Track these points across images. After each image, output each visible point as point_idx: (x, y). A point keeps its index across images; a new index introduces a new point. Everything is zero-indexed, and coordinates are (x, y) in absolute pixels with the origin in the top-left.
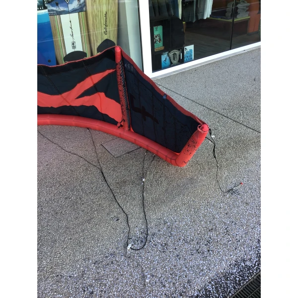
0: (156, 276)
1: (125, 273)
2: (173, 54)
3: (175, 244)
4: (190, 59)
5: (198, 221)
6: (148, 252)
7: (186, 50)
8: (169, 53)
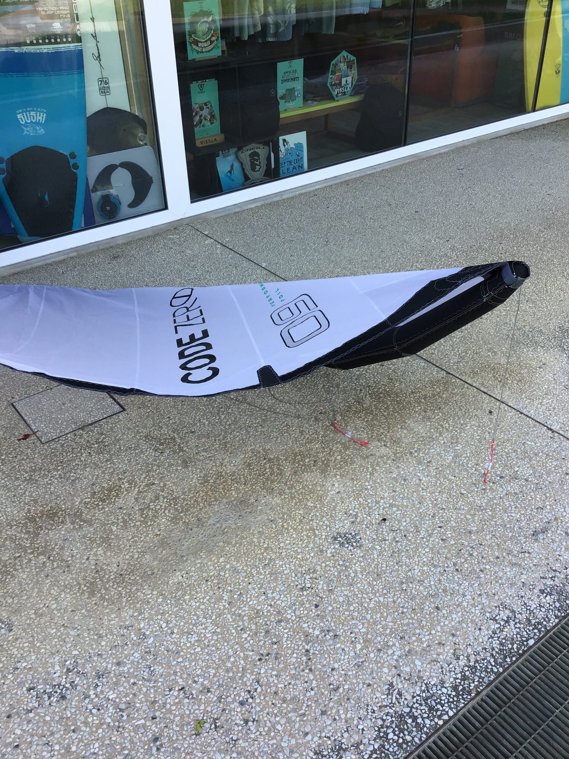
2: (250, 155)
3: (154, 702)
4: (297, 169)
5: (233, 631)
6: (74, 731)
7: (284, 145)
8: (240, 153)
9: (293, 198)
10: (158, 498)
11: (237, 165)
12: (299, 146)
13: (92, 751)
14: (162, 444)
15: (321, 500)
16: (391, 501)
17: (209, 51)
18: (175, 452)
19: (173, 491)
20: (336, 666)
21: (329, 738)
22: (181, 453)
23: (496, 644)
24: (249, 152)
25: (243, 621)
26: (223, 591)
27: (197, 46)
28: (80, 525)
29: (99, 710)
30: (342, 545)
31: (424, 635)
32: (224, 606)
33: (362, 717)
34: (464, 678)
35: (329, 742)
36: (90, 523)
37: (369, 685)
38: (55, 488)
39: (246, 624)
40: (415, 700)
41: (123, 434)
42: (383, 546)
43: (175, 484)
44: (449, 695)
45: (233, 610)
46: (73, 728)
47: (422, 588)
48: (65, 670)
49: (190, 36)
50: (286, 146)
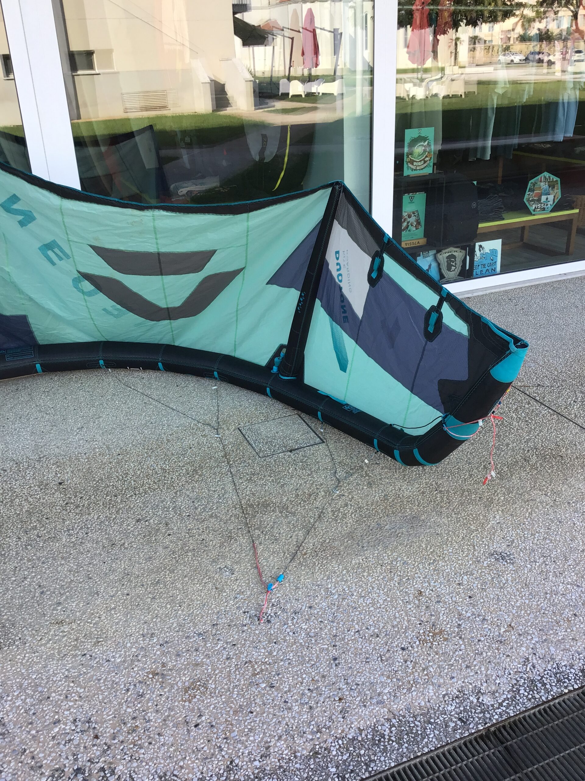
2: (447, 258)
3: (335, 636)
4: (490, 271)
5: (400, 602)
6: (275, 643)
7: (480, 251)
8: (438, 255)
9: (483, 295)
10: (346, 505)
11: (434, 265)
12: (494, 252)
13: (288, 657)
14: (352, 469)
15: (482, 526)
16: (545, 536)
17: (422, 169)
18: (362, 476)
19: (359, 502)
20: (482, 639)
21: (471, 684)
22: (367, 478)
24: (447, 255)
25: (409, 597)
26: (394, 574)
27: (413, 164)
28: (286, 515)
29: (294, 633)
30: (497, 560)
31: (561, 631)
32: (395, 584)
33: (500, 675)
35: (470, 686)
36: (294, 514)
37: (508, 656)
38: (269, 488)
39: (411, 599)
40: (546, 673)
41: (322, 459)
42: (534, 565)
43: (361, 498)
44: (576, 675)
45: (401, 588)
46: (275, 641)
47: (564, 599)
48: (271, 605)
49: (408, 156)
50: (482, 251)
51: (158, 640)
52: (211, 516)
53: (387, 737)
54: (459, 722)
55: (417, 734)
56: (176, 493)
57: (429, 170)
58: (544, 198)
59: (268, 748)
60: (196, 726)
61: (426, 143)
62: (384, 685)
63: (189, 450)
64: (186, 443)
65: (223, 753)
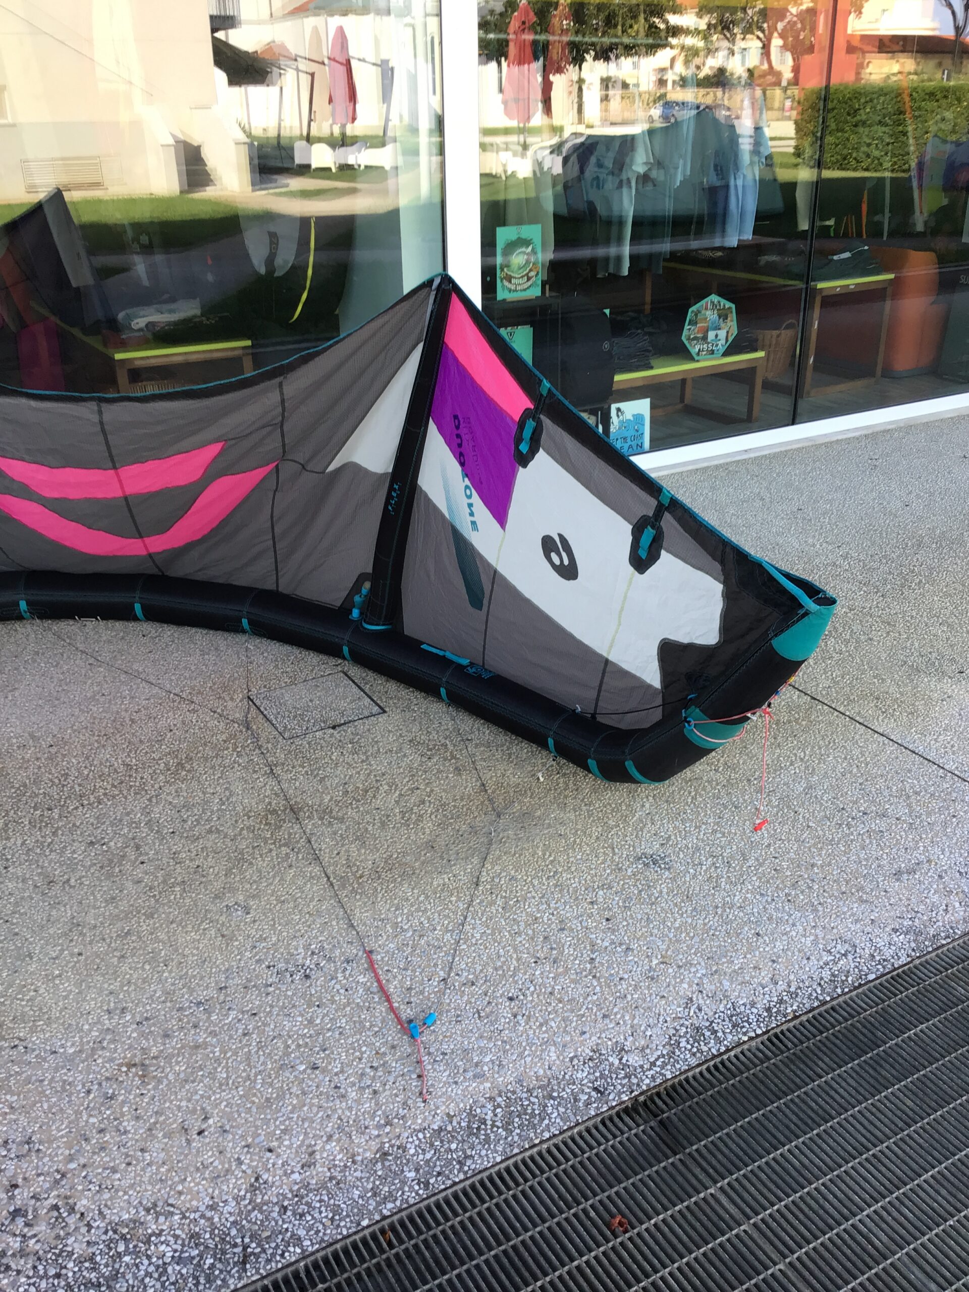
0: (324, 1071)
1: (229, 1054)
3: (409, 989)
4: (635, 448)
5: (506, 934)
6: (318, 1006)
7: (618, 416)
10: (423, 802)
12: (639, 418)
13: (338, 1025)
14: (431, 750)
15: (625, 820)
16: (715, 827)
17: (525, 290)
18: (445, 759)
19: (441, 797)
20: (626, 976)
21: (610, 1039)
22: (453, 761)
23: (826, 974)
25: (518, 926)
26: (497, 896)
27: (510, 282)
28: (330, 822)
29: (347, 990)
30: (646, 865)
31: (738, 959)
32: (497, 910)
33: (652, 1024)
34: (781, 1001)
35: (610, 1043)
36: (341, 820)
37: (663, 997)
38: (300, 783)
39: (522, 929)
40: (717, 1016)
41: (382, 736)
42: (698, 870)
43: (444, 790)
44: (760, 1015)
45: (507, 915)
46: (317, 1003)
47: (741, 914)
48: (309, 953)
49: (502, 270)
50: (621, 417)
51: (133, 1016)
52: (210, 831)
53: (489, 1123)
54: (594, 1094)
55: (533, 1115)
56: (150, 800)
57: (536, 292)
58: (711, 335)
59: (312, 1153)
60: (200, 1133)
61: (530, 248)
62: (483, 1051)
63: (169, 735)
64: (162, 723)
65: (244, 1167)
